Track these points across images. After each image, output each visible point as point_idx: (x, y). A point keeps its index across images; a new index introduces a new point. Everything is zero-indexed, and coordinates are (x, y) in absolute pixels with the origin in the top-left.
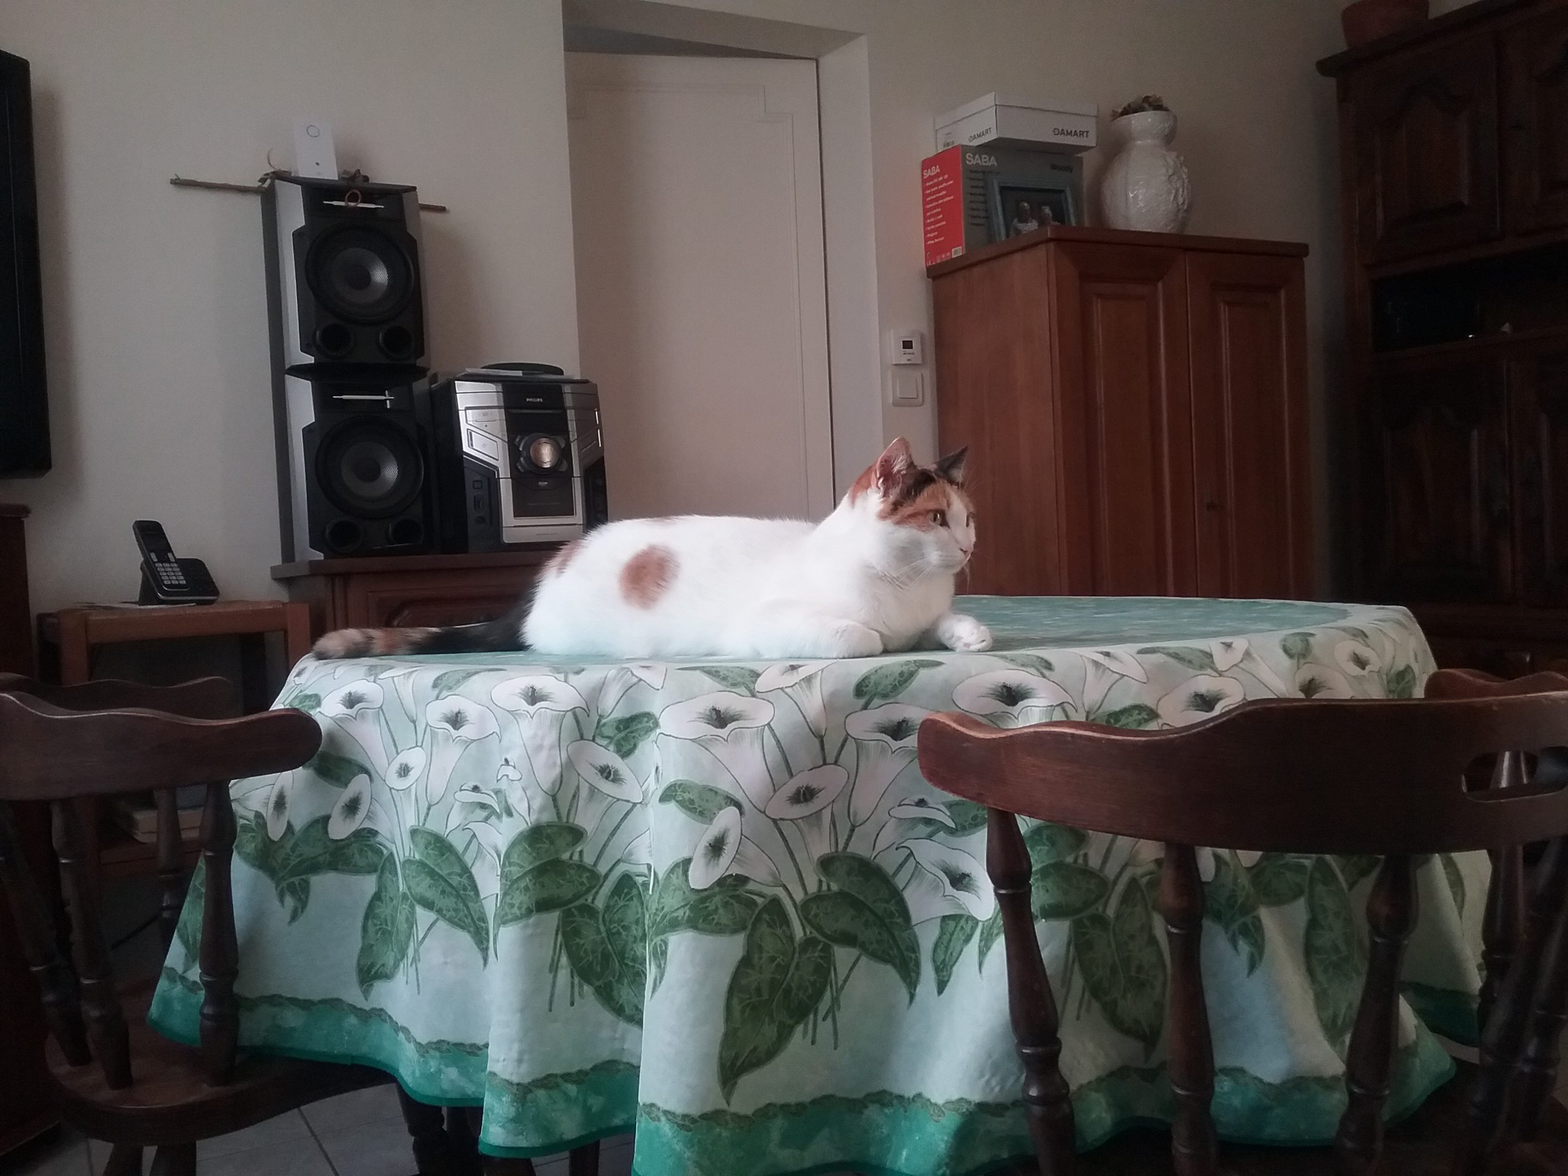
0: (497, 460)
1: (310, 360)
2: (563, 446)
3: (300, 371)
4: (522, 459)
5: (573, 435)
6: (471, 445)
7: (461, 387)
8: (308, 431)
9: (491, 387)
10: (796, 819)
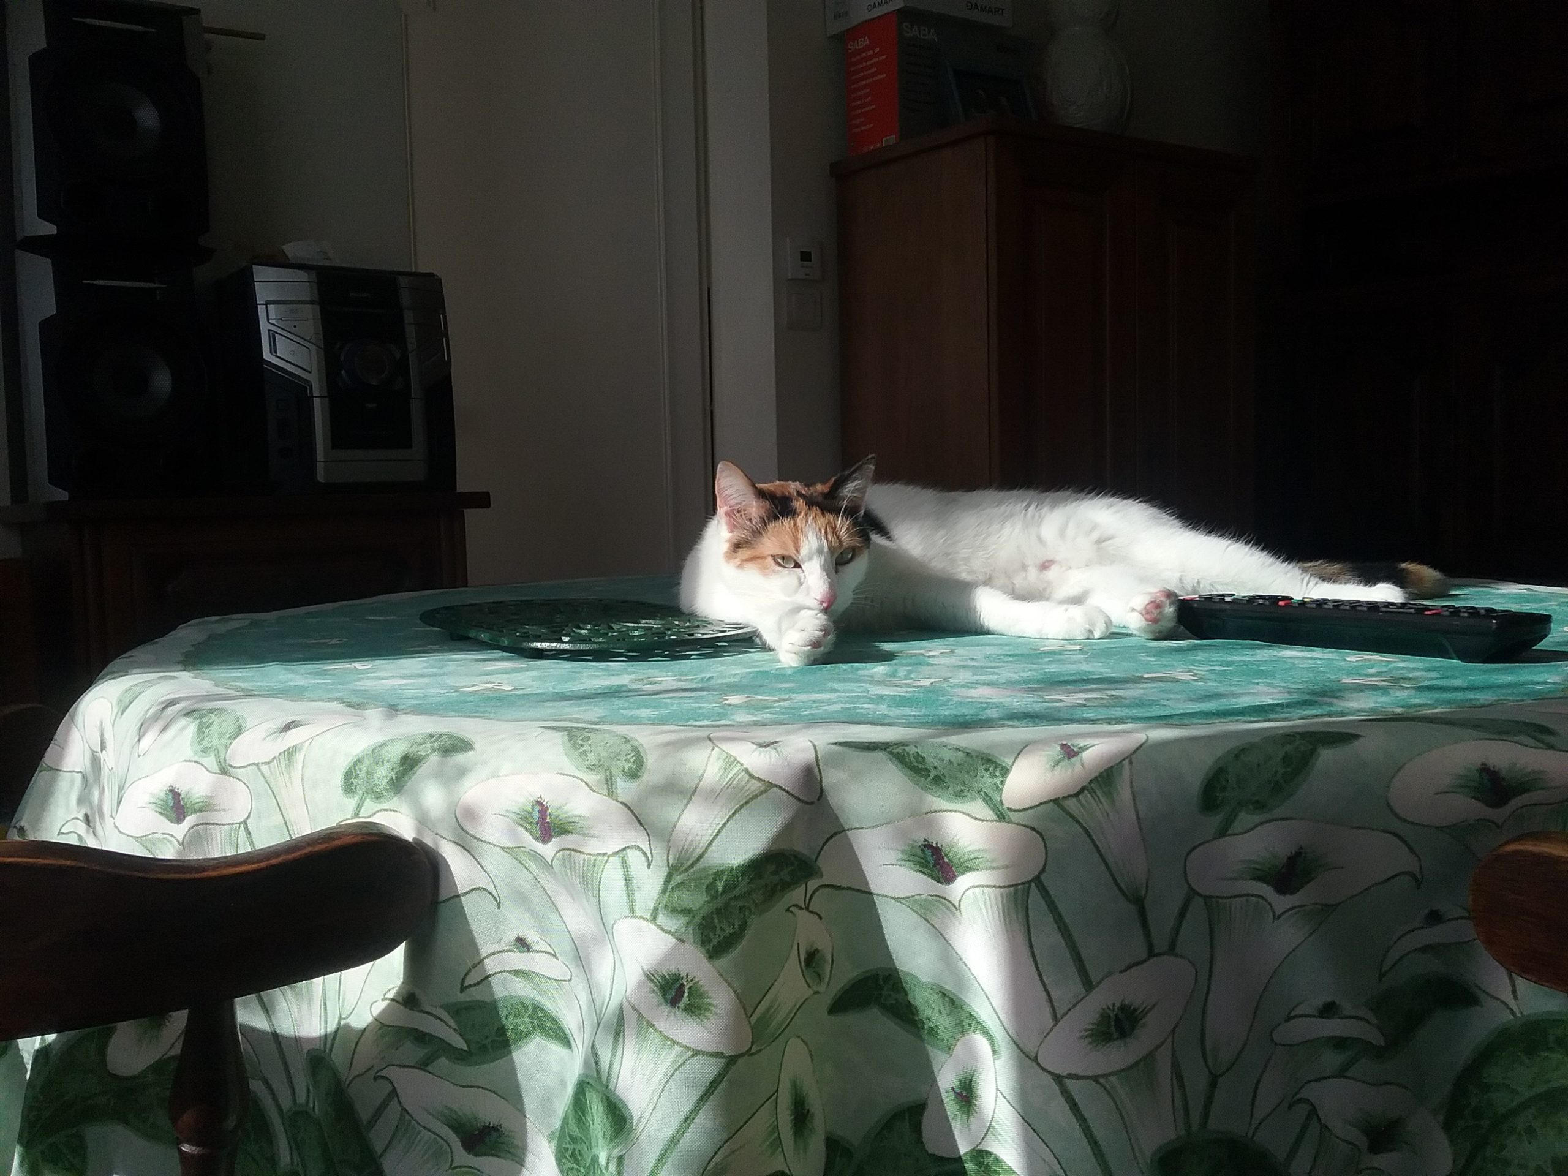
0: (310, 372)
1: (50, 229)
2: (398, 356)
3: (36, 245)
4: (343, 372)
5: (412, 344)
6: (274, 350)
7: (261, 273)
8: (45, 326)
9: (302, 275)
10: (1105, 1076)
